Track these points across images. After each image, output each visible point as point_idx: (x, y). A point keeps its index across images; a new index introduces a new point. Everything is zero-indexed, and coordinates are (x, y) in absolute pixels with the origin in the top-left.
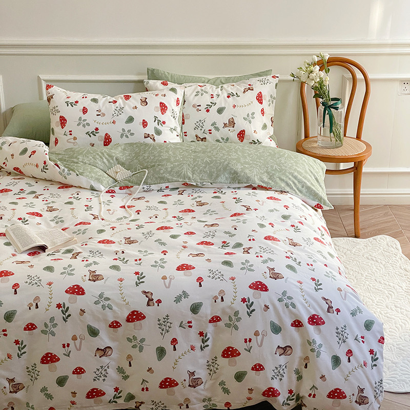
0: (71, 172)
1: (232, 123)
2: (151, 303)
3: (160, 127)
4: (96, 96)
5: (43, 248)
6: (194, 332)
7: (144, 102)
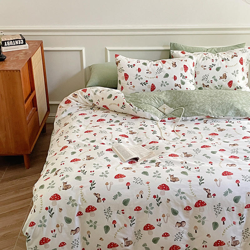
0: (140, 109)
1: (225, 76)
2: (209, 196)
3: (184, 80)
4: (146, 61)
5: (137, 159)
6: (235, 214)
7: (174, 65)
